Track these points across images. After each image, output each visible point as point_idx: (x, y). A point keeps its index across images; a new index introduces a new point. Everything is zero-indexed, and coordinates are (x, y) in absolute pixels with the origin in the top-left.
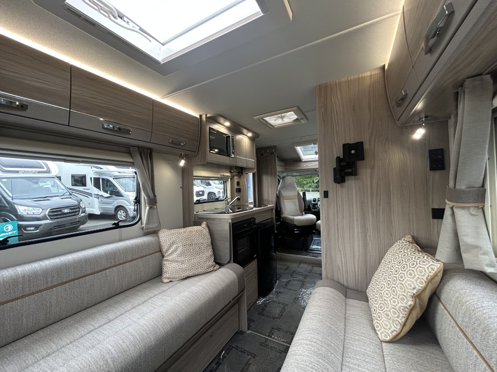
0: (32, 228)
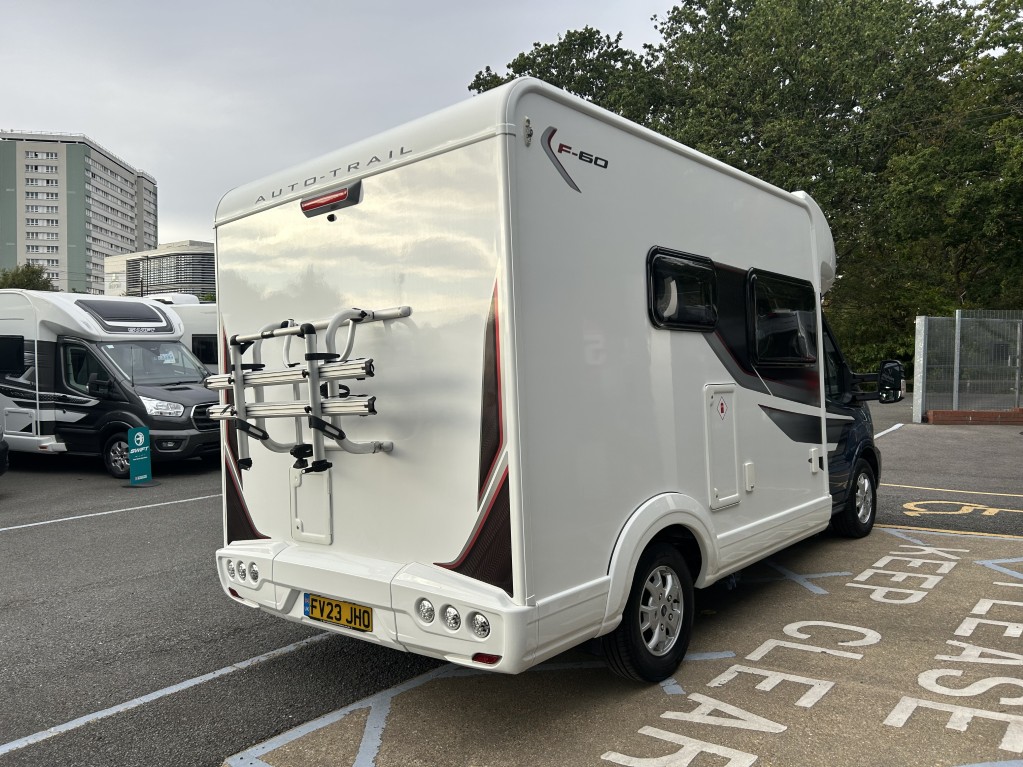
0: (170, 445)
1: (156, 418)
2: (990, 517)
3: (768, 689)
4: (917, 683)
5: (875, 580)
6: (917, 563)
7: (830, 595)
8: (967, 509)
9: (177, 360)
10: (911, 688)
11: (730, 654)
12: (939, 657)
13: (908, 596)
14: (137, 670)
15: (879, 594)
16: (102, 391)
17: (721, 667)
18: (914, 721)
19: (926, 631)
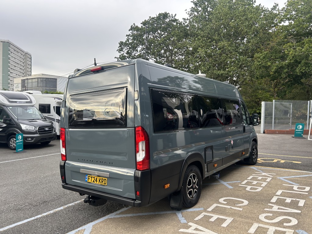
1: (25, 131)
2: (282, 163)
3: (213, 221)
4: (259, 218)
5: (248, 184)
6: (260, 178)
7: (234, 189)
8: (275, 161)
9: (33, 112)
10: (257, 220)
11: (202, 209)
12: (266, 209)
13: (257, 189)
14: (10, 216)
15: (248, 188)
16: (7, 122)
17: (199, 213)
18: (257, 231)
19: (262, 201)
